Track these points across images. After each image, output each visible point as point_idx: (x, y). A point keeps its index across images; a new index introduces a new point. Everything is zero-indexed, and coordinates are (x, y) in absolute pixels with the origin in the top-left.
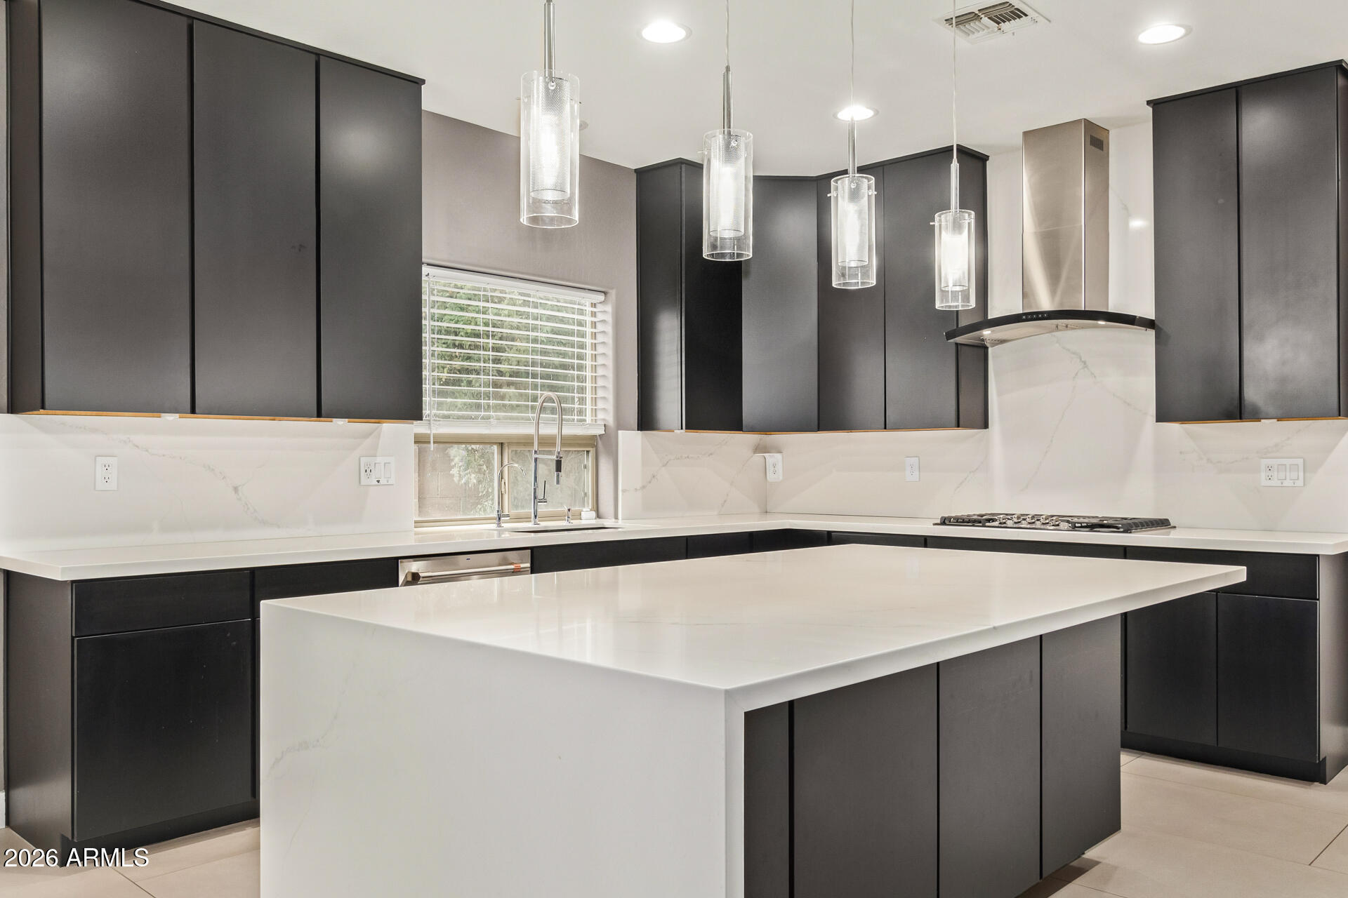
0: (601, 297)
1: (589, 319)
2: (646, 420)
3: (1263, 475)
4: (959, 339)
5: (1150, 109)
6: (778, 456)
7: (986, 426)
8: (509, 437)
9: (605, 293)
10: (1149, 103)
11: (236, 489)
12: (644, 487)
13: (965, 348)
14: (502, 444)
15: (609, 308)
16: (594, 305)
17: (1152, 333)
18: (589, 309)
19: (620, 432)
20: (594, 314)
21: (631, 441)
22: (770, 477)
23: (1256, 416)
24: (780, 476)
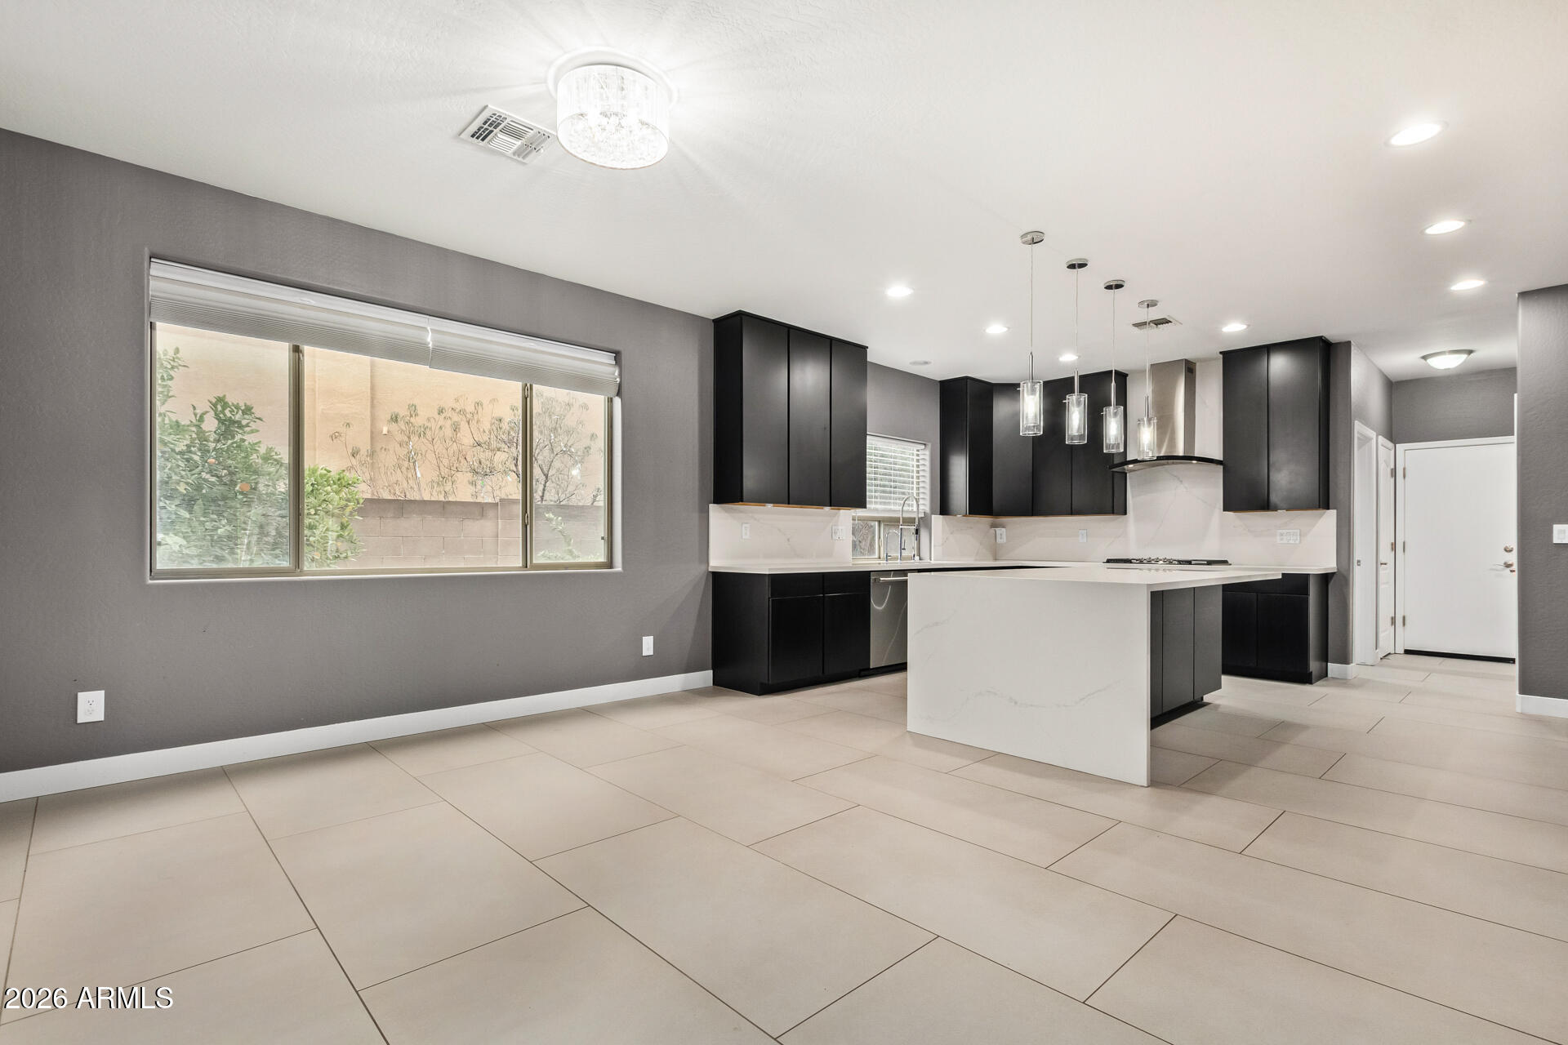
0: (924, 447)
1: (915, 458)
2: (944, 508)
3: (1278, 538)
4: (1114, 470)
5: (1221, 356)
6: (1004, 529)
7: (1125, 513)
8: (884, 517)
9: (925, 444)
10: (1221, 353)
11: (788, 540)
12: (943, 544)
13: (1116, 474)
14: (879, 522)
15: (927, 452)
16: (918, 451)
17: (1222, 467)
18: (915, 452)
19: (933, 516)
20: (918, 455)
21: (937, 520)
22: (999, 540)
23: (1275, 509)
24: (1004, 540)
